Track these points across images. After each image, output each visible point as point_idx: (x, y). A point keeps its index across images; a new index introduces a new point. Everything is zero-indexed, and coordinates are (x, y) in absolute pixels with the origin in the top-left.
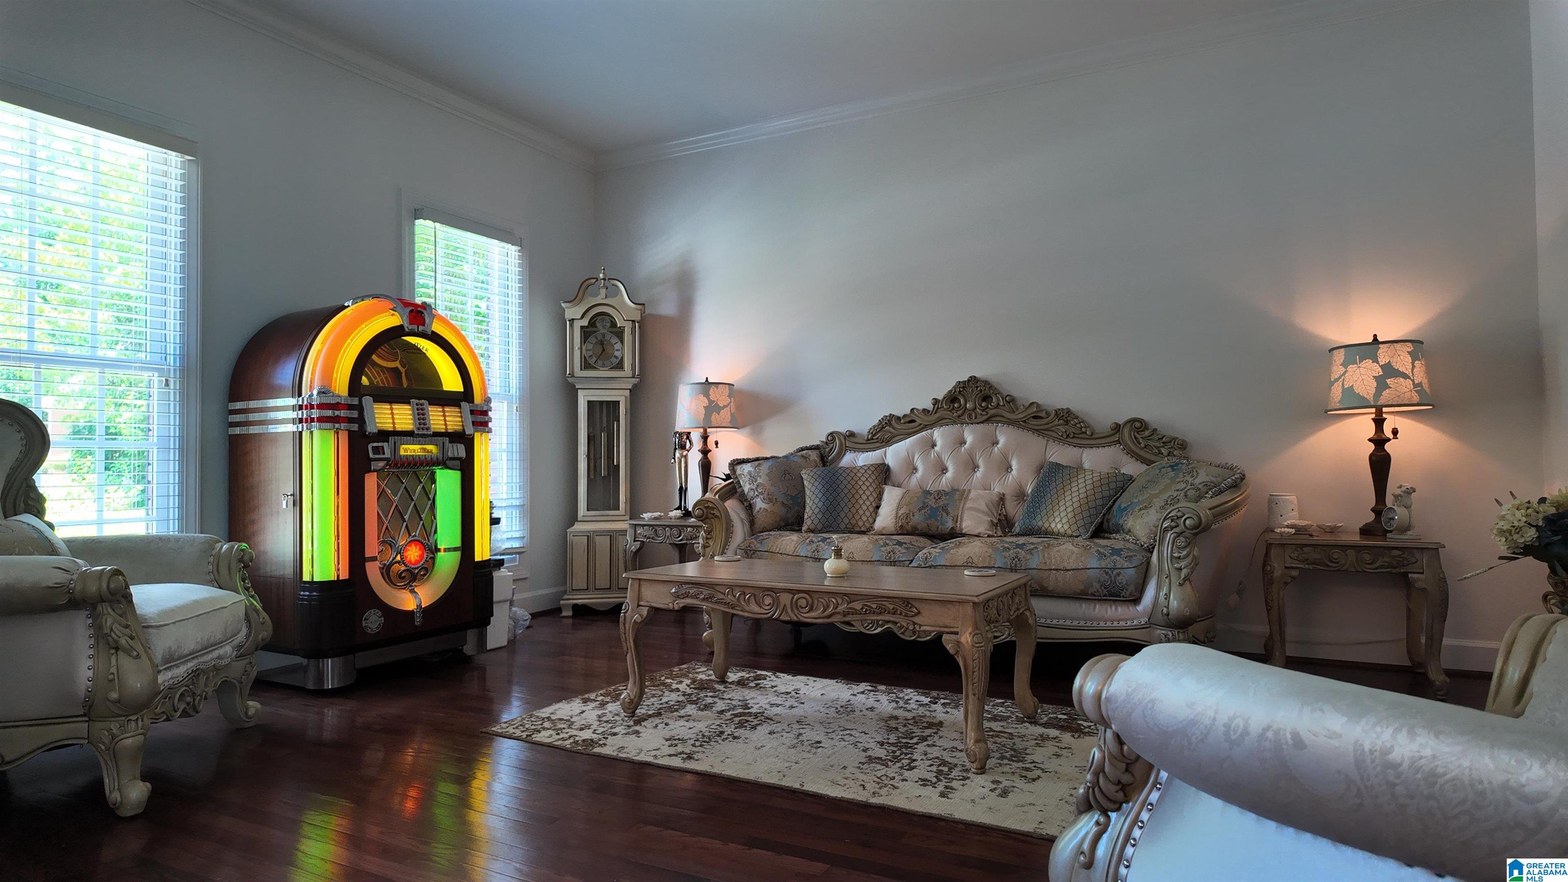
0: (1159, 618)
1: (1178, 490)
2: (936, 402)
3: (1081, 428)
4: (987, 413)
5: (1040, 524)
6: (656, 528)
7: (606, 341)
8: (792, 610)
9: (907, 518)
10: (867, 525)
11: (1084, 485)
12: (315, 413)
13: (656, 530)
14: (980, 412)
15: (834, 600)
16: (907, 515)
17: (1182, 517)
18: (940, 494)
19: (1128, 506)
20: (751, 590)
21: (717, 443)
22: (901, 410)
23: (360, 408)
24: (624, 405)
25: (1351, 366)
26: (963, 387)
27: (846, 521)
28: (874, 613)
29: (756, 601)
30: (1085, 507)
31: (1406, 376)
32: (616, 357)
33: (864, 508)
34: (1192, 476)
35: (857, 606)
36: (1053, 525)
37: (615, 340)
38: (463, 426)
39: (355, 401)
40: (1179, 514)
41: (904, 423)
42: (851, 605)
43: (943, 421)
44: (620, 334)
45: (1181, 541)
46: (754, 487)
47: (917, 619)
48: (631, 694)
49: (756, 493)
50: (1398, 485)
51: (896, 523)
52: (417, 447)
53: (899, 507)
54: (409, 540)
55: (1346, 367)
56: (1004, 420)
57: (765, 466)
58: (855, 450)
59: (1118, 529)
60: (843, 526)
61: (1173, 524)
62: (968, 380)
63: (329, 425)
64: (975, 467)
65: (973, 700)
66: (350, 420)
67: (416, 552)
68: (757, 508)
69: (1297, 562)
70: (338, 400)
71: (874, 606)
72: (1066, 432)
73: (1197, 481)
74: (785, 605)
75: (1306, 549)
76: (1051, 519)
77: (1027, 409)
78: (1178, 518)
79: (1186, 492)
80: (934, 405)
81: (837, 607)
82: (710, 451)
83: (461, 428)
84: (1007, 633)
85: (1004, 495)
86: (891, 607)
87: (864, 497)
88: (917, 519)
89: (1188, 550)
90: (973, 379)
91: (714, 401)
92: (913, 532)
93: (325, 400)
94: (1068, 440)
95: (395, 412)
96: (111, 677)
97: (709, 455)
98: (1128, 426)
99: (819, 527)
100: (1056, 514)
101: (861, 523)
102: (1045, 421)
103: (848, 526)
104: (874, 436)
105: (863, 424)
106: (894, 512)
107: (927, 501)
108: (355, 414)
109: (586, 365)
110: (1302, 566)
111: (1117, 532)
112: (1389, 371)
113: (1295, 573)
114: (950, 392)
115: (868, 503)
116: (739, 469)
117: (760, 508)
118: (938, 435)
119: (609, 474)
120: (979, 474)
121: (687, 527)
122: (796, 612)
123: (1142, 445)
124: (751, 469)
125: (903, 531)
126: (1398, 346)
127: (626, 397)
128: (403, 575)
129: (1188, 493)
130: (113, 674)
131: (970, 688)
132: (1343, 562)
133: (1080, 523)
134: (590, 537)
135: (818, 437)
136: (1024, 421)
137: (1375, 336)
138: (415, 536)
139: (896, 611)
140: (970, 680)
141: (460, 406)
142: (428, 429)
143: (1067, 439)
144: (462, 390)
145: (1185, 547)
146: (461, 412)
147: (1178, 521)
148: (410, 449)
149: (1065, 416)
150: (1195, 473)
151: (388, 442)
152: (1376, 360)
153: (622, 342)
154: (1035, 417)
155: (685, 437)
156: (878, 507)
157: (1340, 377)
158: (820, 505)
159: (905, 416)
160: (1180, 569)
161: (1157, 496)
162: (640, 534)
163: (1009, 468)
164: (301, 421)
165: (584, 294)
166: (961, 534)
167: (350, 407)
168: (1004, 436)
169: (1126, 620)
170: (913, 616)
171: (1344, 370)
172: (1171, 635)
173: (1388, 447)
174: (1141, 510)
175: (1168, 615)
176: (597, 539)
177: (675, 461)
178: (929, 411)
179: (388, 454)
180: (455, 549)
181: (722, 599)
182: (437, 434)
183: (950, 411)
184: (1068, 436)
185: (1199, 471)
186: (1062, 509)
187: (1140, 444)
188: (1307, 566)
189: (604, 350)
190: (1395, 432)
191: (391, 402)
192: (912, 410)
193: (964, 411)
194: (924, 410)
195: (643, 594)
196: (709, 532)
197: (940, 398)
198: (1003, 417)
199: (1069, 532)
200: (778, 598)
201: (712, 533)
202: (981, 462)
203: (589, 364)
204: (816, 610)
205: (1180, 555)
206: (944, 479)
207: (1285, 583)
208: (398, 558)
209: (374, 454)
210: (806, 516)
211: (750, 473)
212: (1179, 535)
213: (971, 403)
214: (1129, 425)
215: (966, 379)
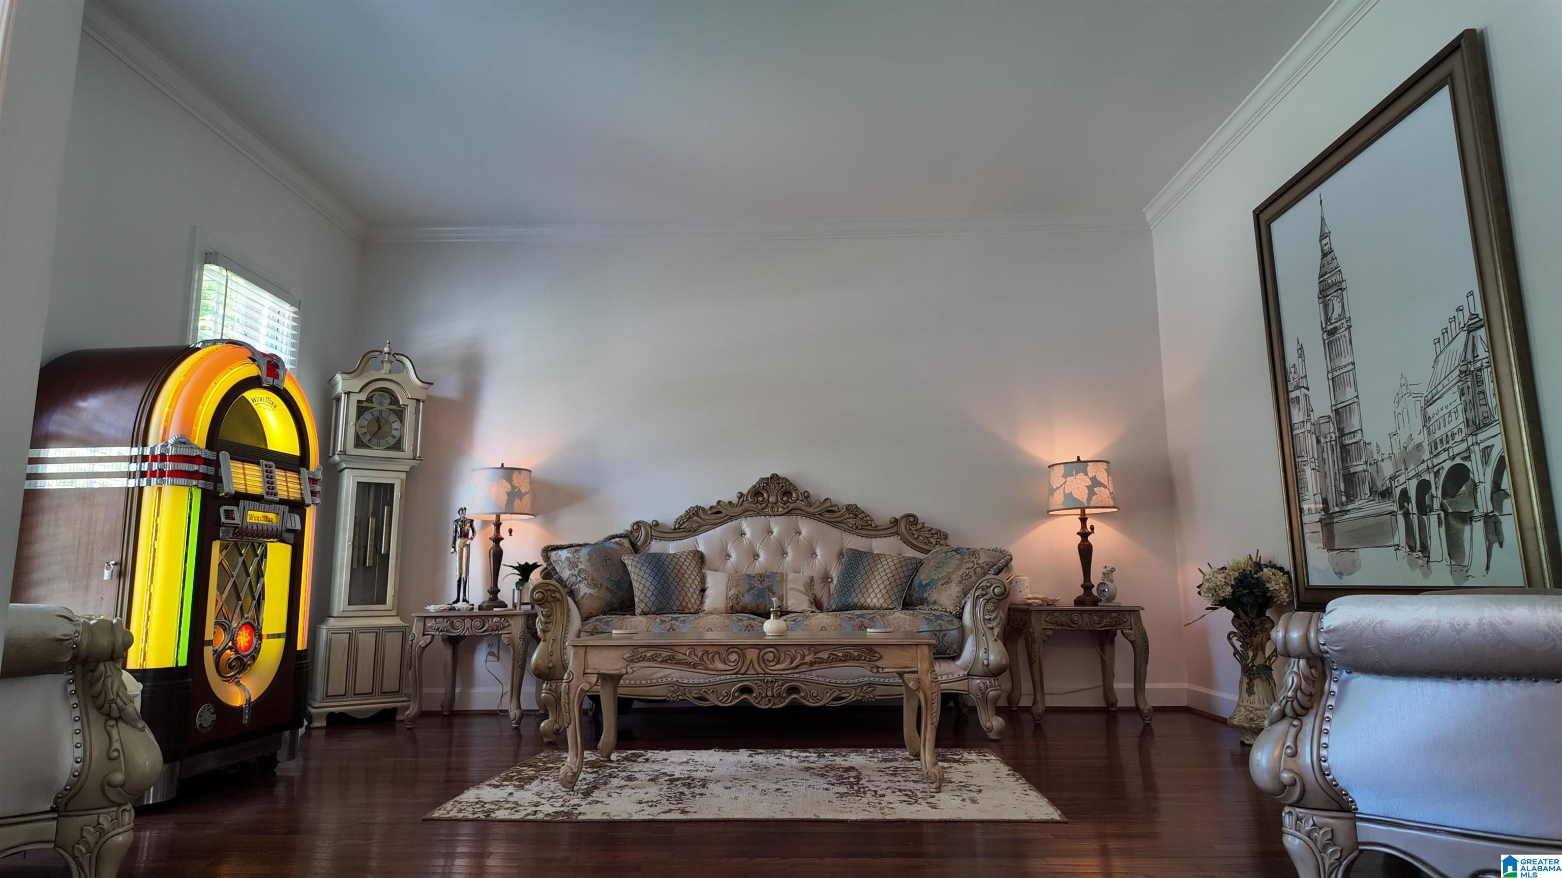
0: (979, 669)
1: (968, 568)
2: (741, 495)
3: (867, 521)
4: (788, 507)
5: (856, 600)
6: (453, 619)
7: (383, 418)
8: (759, 664)
9: (737, 599)
10: (696, 607)
11: (888, 566)
12: (169, 466)
13: (452, 622)
14: (782, 505)
15: (800, 651)
16: (737, 596)
17: (990, 586)
18: (762, 577)
19: (929, 582)
20: (716, 649)
21: (511, 531)
22: (708, 502)
23: (216, 464)
24: (399, 488)
25: (1069, 477)
26: (766, 483)
27: (678, 603)
28: (840, 660)
29: (719, 658)
30: (894, 584)
31: (1105, 487)
32: (394, 437)
33: (692, 591)
34: (976, 558)
35: (824, 655)
36: (869, 601)
37: (393, 418)
38: (302, 494)
39: (211, 455)
40: (989, 584)
41: (711, 514)
42: (818, 655)
43: (747, 513)
44: (400, 414)
45: (990, 606)
46: (576, 573)
47: (879, 663)
48: (573, 767)
49: (579, 579)
50: (1104, 566)
51: (727, 603)
52: (260, 514)
53: (728, 589)
54: (242, 623)
55: (1066, 479)
56: (804, 513)
57: (584, 551)
58: (661, 539)
59: (922, 601)
60: (675, 608)
61: (984, 592)
62: (771, 477)
63: (183, 481)
64: (784, 553)
65: (931, 728)
66: (205, 477)
67: (246, 637)
68: (582, 594)
69: (1049, 624)
70: (198, 453)
71: (840, 654)
72: (855, 524)
73: (981, 561)
74: (751, 660)
75: (1056, 614)
76: (866, 595)
77: (822, 504)
78: (987, 587)
79: (974, 570)
80: (740, 498)
81: (804, 657)
82: (502, 539)
83: (300, 496)
84: (854, 693)
85: (813, 577)
86: (856, 654)
87: (690, 581)
88: (747, 599)
89: (996, 612)
90: (775, 477)
91: (517, 487)
92: (744, 610)
93: (183, 451)
94: (857, 531)
95: (246, 472)
96: (115, 754)
97: (502, 544)
98: (904, 520)
99: (653, 610)
100: (870, 591)
101: (690, 606)
102: (838, 514)
103: (679, 608)
104: (681, 525)
105: (669, 515)
106: (724, 593)
107: (752, 582)
108: (211, 471)
109: (359, 443)
110: (1054, 627)
111: (922, 604)
112: (1095, 482)
113: (1050, 633)
114: (754, 487)
115: (694, 587)
116: (553, 555)
117: (585, 594)
118: (747, 525)
119: (374, 564)
120: (789, 559)
121: (493, 616)
122: (763, 665)
123: (916, 536)
124: (569, 555)
125: (733, 610)
126: (1099, 464)
127: (402, 480)
128: (233, 664)
129: (976, 571)
130: (117, 750)
131: (929, 717)
132: (1080, 623)
133: (893, 598)
134: (352, 634)
135: (624, 526)
136: (820, 514)
137: (1078, 457)
138: (247, 618)
139: (861, 657)
140: (929, 712)
141: (299, 473)
142: (276, 494)
143: (855, 530)
144: (298, 454)
145: (993, 611)
146: (299, 479)
147: (987, 590)
148: (256, 517)
149: (853, 510)
150: (977, 556)
151: (238, 506)
152: (1086, 474)
153: (402, 420)
154: (828, 511)
155: (468, 525)
156: (703, 590)
157: (1062, 486)
158: (652, 588)
159: (711, 508)
160: (992, 628)
161: (953, 573)
162: (431, 627)
163: (814, 554)
164: (143, 474)
165: (364, 367)
166: (786, 612)
167: (206, 462)
168: (806, 527)
169: (946, 674)
170: (877, 660)
171: (1065, 480)
172: (988, 682)
173: (1090, 538)
174: (942, 585)
175: (988, 665)
176: (361, 636)
177: (455, 550)
178: (733, 505)
179: (237, 521)
180: (279, 636)
181: (684, 659)
182: (282, 502)
183: (755, 504)
184: (857, 527)
185: (980, 554)
186: (875, 586)
187: (913, 535)
188: (1057, 627)
189: (380, 428)
190: (1092, 528)
191: (243, 461)
192: (719, 502)
193: (768, 504)
194: (730, 502)
195: (589, 662)
196: (547, 616)
197: (745, 492)
198: (802, 510)
199: (885, 605)
200: (744, 654)
201: (551, 618)
202: (789, 550)
203: (362, 442)
204: (782, 663)
205: (990, 617)
206: (757, 563)
207: (1044, 641)
208: (230, 644)
209: (226, 518)
210: (636, 600)
211: (568, 559)
212: (988, 601)
213: (773, 497)
214: (905, 518)
215: (769, 476)
